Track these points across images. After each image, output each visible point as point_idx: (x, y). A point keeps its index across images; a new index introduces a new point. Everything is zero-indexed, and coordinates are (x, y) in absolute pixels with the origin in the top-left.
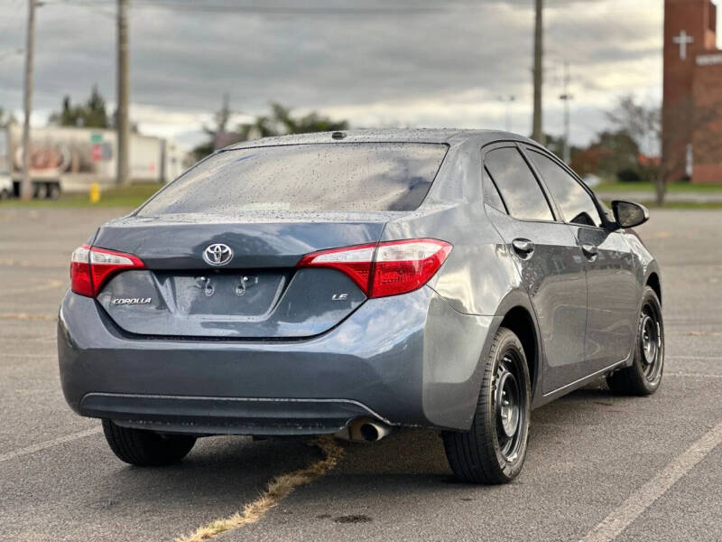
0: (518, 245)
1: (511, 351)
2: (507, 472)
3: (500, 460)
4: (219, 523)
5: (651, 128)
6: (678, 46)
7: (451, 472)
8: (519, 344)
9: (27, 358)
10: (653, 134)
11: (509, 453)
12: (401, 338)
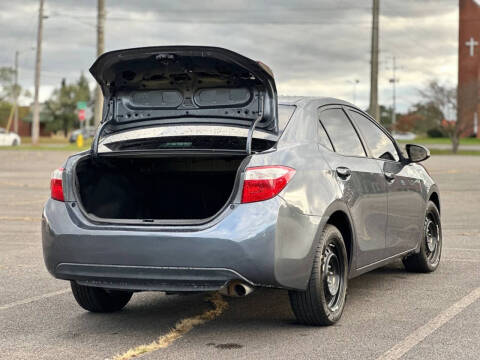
0: (340, 171)
1: (334, 240)
2: (331, 318)
3: (326, 309)
4: (142, 347)
5: (449, 102)
6: (469, 47)
7: (295, 318)
8: (340, 235)
9: (28, 246)
10: (451, 105)
11: (333, 306)
12: (261, 229)
